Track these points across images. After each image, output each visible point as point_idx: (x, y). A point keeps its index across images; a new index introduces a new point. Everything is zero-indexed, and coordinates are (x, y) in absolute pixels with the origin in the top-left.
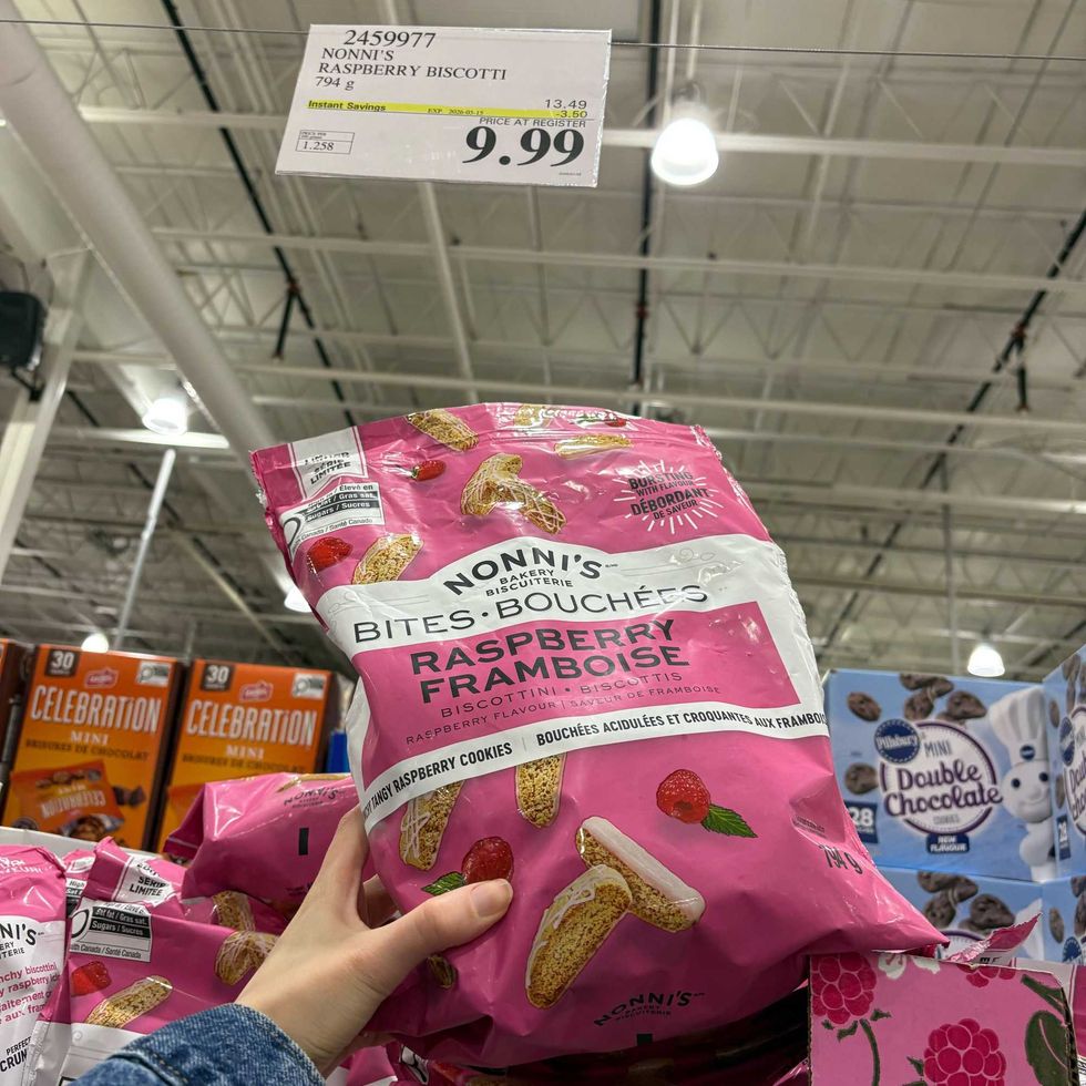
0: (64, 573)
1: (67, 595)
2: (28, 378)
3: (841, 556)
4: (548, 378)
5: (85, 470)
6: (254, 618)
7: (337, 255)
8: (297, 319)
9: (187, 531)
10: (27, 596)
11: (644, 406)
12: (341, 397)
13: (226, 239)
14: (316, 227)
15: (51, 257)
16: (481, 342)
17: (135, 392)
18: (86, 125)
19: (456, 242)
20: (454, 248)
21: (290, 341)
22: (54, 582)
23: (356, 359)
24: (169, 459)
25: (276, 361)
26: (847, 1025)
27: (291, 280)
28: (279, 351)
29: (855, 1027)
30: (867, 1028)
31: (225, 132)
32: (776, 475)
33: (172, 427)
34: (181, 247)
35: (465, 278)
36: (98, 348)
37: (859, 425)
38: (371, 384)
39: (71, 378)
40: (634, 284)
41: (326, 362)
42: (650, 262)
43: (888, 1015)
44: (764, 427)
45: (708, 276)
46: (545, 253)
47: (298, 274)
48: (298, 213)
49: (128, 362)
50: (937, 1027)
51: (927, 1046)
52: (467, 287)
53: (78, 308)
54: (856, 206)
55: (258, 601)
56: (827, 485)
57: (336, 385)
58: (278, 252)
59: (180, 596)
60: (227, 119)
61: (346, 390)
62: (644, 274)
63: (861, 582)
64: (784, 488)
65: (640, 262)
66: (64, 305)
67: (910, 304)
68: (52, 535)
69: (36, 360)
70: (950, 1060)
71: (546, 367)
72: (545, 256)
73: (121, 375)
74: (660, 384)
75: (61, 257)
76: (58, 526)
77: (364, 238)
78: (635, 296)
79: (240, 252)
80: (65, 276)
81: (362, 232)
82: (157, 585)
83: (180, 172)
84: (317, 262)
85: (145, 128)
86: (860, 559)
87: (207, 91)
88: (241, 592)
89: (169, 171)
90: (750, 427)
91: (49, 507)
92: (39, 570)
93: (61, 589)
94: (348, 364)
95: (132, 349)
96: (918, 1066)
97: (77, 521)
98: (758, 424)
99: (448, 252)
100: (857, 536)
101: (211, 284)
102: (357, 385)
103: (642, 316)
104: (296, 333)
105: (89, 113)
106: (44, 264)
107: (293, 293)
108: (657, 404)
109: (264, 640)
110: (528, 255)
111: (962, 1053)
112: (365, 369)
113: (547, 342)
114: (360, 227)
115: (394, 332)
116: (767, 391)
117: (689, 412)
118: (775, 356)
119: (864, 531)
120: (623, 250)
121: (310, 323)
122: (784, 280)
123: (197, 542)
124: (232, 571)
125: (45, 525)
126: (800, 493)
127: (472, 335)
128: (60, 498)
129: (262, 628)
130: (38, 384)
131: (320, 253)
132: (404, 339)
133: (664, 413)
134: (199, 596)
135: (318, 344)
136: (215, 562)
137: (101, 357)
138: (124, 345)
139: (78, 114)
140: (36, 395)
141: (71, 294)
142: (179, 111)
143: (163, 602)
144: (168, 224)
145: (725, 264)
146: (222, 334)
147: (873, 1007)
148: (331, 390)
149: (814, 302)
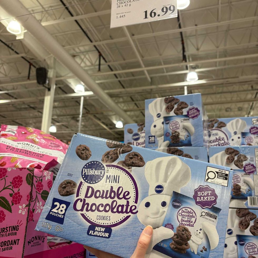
0: (69, 127)
1: (71, 132)
2: (47, 86)
3: (247, 94)
4: (162, 63)
5: (67, 104)
6: (110, 131)
7: (107, 44)
8: (102, 61)
9: (92, 114)
10: (62, 133)
11: (188, 66)
12: (117, 77)
13: (83, 46)
14: (101, 39)
15: (46, 58)
16: (145, 58)
17: (71, 85)
18: (43, 27)
19: (133, 35)
20: (133, 37)
21: (101, 67)
22: (67, 129)
23: (117, 68)
24: (82, 98)
25: (99, 72)
26: (2, 178)
27: (99, 52)
28: (99, 69)
29: (3, 178)
30: (5, 178)
31: (76, 21)
32: (224, 77)
33: (81, 91)
34: (74, 50)
35: (138, 43)
36: (61, 76)
37: (245, 60)
38: (122, 73)
39: (56, 85)
40: (180, 36)
41: (112, 70)
42: (182, 30)
43: (8, 176)
44: (219, 65)
45: (196, 30)
46: (155, 33)
47: (100, 51)
48: (96, 36)
49: (68, 78)
50: (14, 177)
51: (12, 180)
52: (139, 45)
53: (55, 69)
54: (233, 3)
55: (111, 127)
56: (238, 77)
57: (115, 75)
58: (95, 46)
59: (94, 128)
60: (75, 18)
61: (118, 76)
62: (181, 33)
63: (254, 100)
64: (227, 80)
65: (180, 30)
66: (51, 68)
67: (253, 26)
68: (64, 119)
69: (47, 82)
70: (15, 181)
71: (162, 61)
72: (156, 34)
73: (67, 82)
74: (191, 59)
75: (48, 57)
76: (65, 117)
77: (112, 39)
78: (180, 39)
79: (87, 48)
80: (50, 62)
81: (111, 38)
82: (89, 127)
83: (69, 32)
84: (103, 47)
85: (58, 24)
86: (252, 94)
87: (69, 12)
88: (107, 125)
89: (66, 33)
90: (216, 66)
91: (62, 113)
92: (63, 127)
93: (69, 130)
94: (116, 70)
95: (69, 75)
96: (11, 183)
97: (68, 115)
98: (217, 65)
99: (132, 38)
100: (250, 88)
101: (83, 57)
102: (119, 74)
103: (183, 44)
104: (103, 65)
105: (44, 24)
106: (45, 60)
107: (100, 55)
108: (191, 65)
109: (114, 136)
110: (151, 35)
111: (17, 180)
112: (120, 70)
113: (161, 55)
114: (111, 37)
115: (124, 60)
116: (218, 56)
117: (200, 65)
118: (218, 47)
119: (252, 87)
120: (174, 29)
121: (106, 61)
122: (217, 27)
123: (95, 116)
124: (104, 121)
125: (62, 117)
126: (231, 80)
127: (142, 57)
128: (64, 111)
129: (112, 133)
130: (49, 87)
131: (103, 45)
132: (127, 61)
133: (193, 67)
134: (98, 128)
135: (109, 66)
136: (100, 120)
137: (62, 78)
138: (67, 74)
139: (41, 25)
140: (49, 90)
141: (52, 65)
142: (64, 18)
143: (91, 130)
144: (70, 45)
145: (200, 27)
146: (86, 68)
147: (6, 175)
148: (114, 76)
149: (226, 31)
